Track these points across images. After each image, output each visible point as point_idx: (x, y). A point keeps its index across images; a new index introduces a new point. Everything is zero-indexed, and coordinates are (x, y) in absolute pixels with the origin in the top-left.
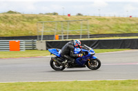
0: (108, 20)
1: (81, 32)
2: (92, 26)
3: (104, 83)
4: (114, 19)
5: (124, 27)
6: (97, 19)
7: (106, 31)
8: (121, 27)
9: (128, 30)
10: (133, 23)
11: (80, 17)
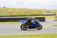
0: (16, 10)
1: (5, 15)
2: (10, 12)
3: (14, 36)
4: (19, 9)
5: (23, 13)
6: (12, 9)
7: (15, 14)
8: (21, 12)
9: (24, 14)
10: (27, 11)
11: (5, 8)
